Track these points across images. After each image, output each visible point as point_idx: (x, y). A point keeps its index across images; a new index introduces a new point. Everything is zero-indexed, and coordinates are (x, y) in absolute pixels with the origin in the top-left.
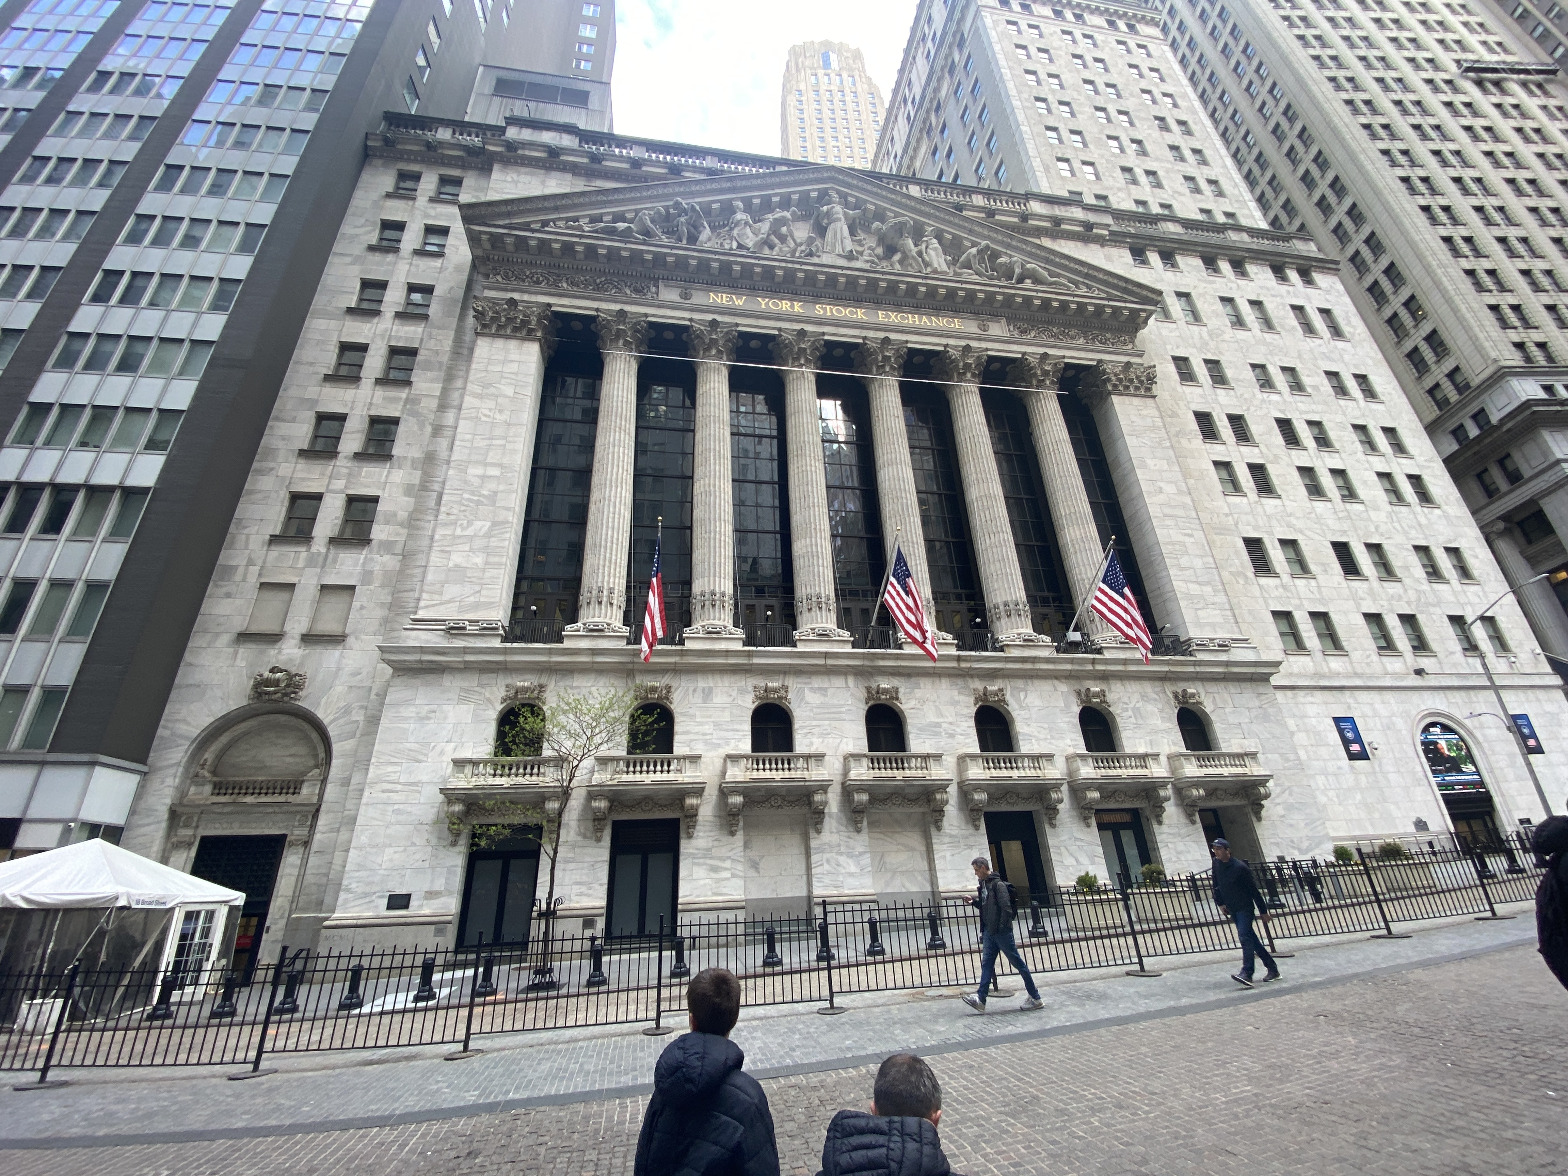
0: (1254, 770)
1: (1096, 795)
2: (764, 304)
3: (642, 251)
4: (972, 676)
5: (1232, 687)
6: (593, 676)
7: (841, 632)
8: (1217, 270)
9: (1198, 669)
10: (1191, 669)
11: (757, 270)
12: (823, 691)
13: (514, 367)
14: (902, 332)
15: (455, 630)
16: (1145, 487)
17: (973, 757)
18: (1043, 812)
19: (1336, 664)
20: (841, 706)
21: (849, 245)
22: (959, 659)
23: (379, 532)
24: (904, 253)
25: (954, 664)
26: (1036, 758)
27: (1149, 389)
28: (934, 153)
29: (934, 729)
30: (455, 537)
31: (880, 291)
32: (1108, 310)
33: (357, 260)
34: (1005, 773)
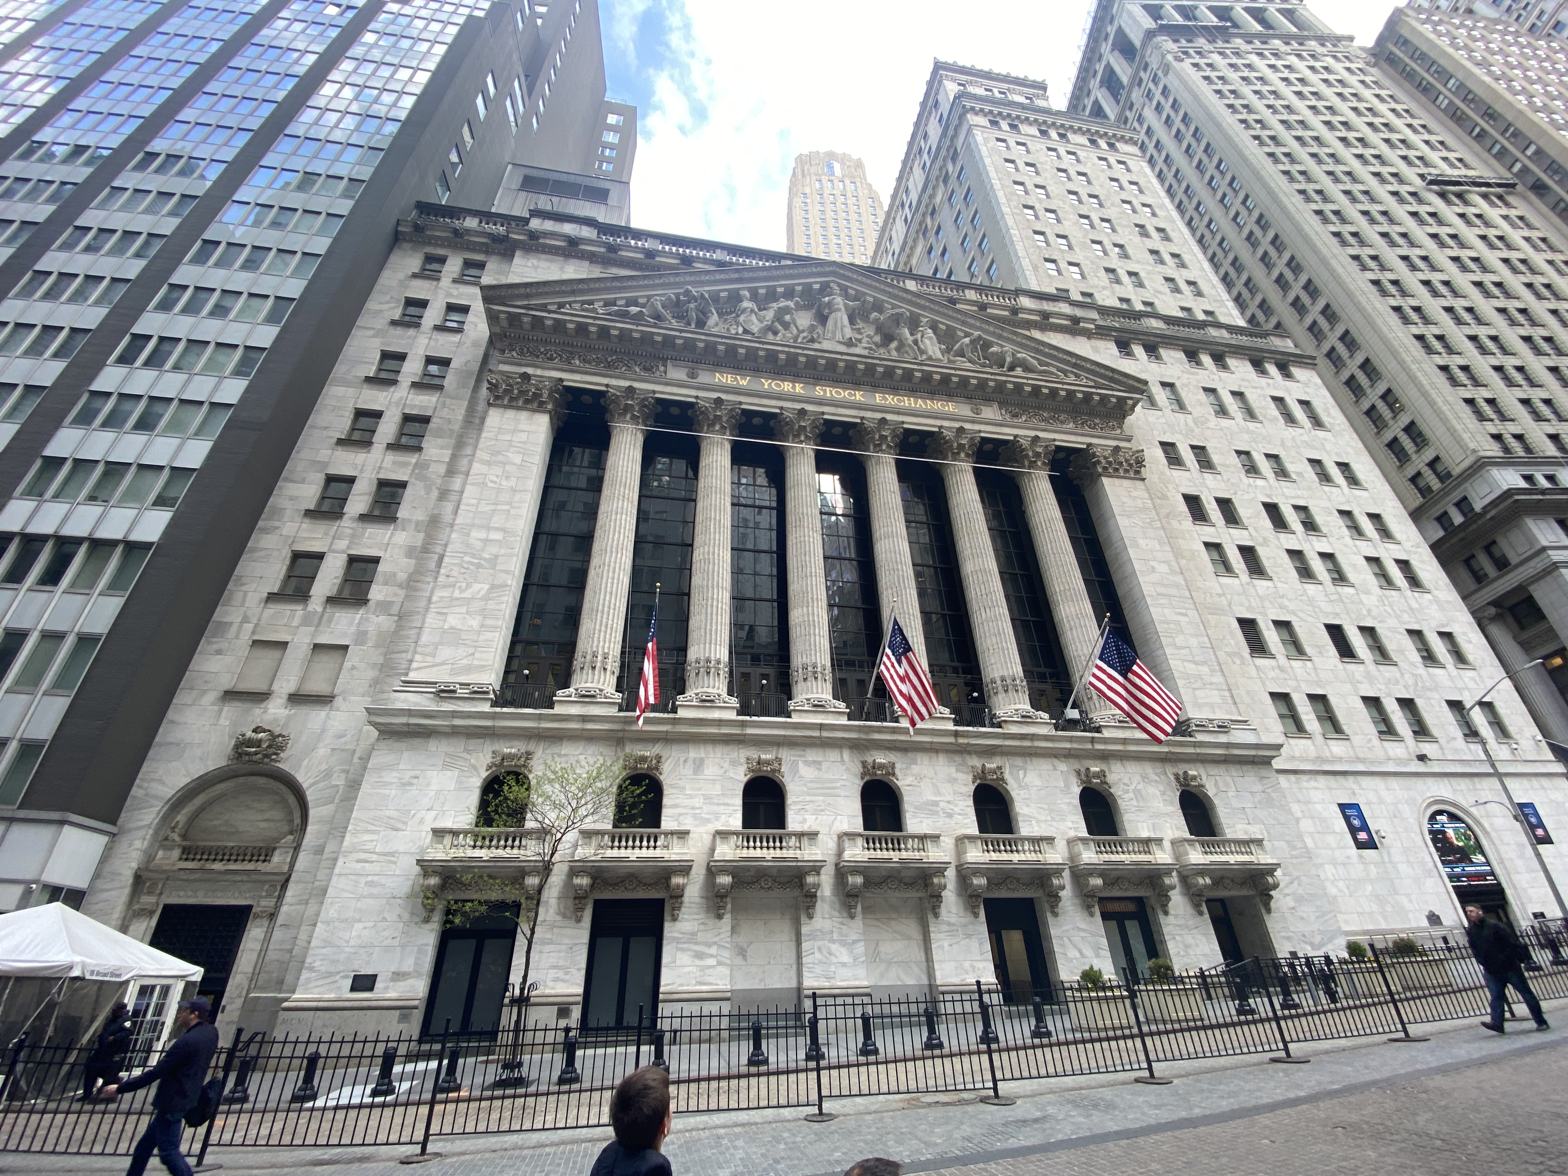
0: (1262, 858)
1: (1099, 882)
2: (767, 384)
3: (653, 333)
4: (969, 753)
5: (1234, 770)
6: (582, 743)
7: (837, 703)
8: (1199, 363)
9: (1198, 750)
10: (1191, 750)
11: (761, 353)
12: (817, 764)
13: (523, 437)
14: (899, 413)
15: (445, 693)
16: (1137, 566)
17: (971, 838)
18: (1045, 899)
19: (1337, 748)
20: (836, 781)
21: (848, 333)
22: (956, 734)
23: (376, 593)
24: (900, 341)
25: (951, 740)
26: (1036, 841)
27: (1138, 472)
28: (929, 252)
29: (931, 808)
30: (452, 599)
31: (877, 375)
32: (1097, 398)
33: (379, 333)
34: (1005, 856)
